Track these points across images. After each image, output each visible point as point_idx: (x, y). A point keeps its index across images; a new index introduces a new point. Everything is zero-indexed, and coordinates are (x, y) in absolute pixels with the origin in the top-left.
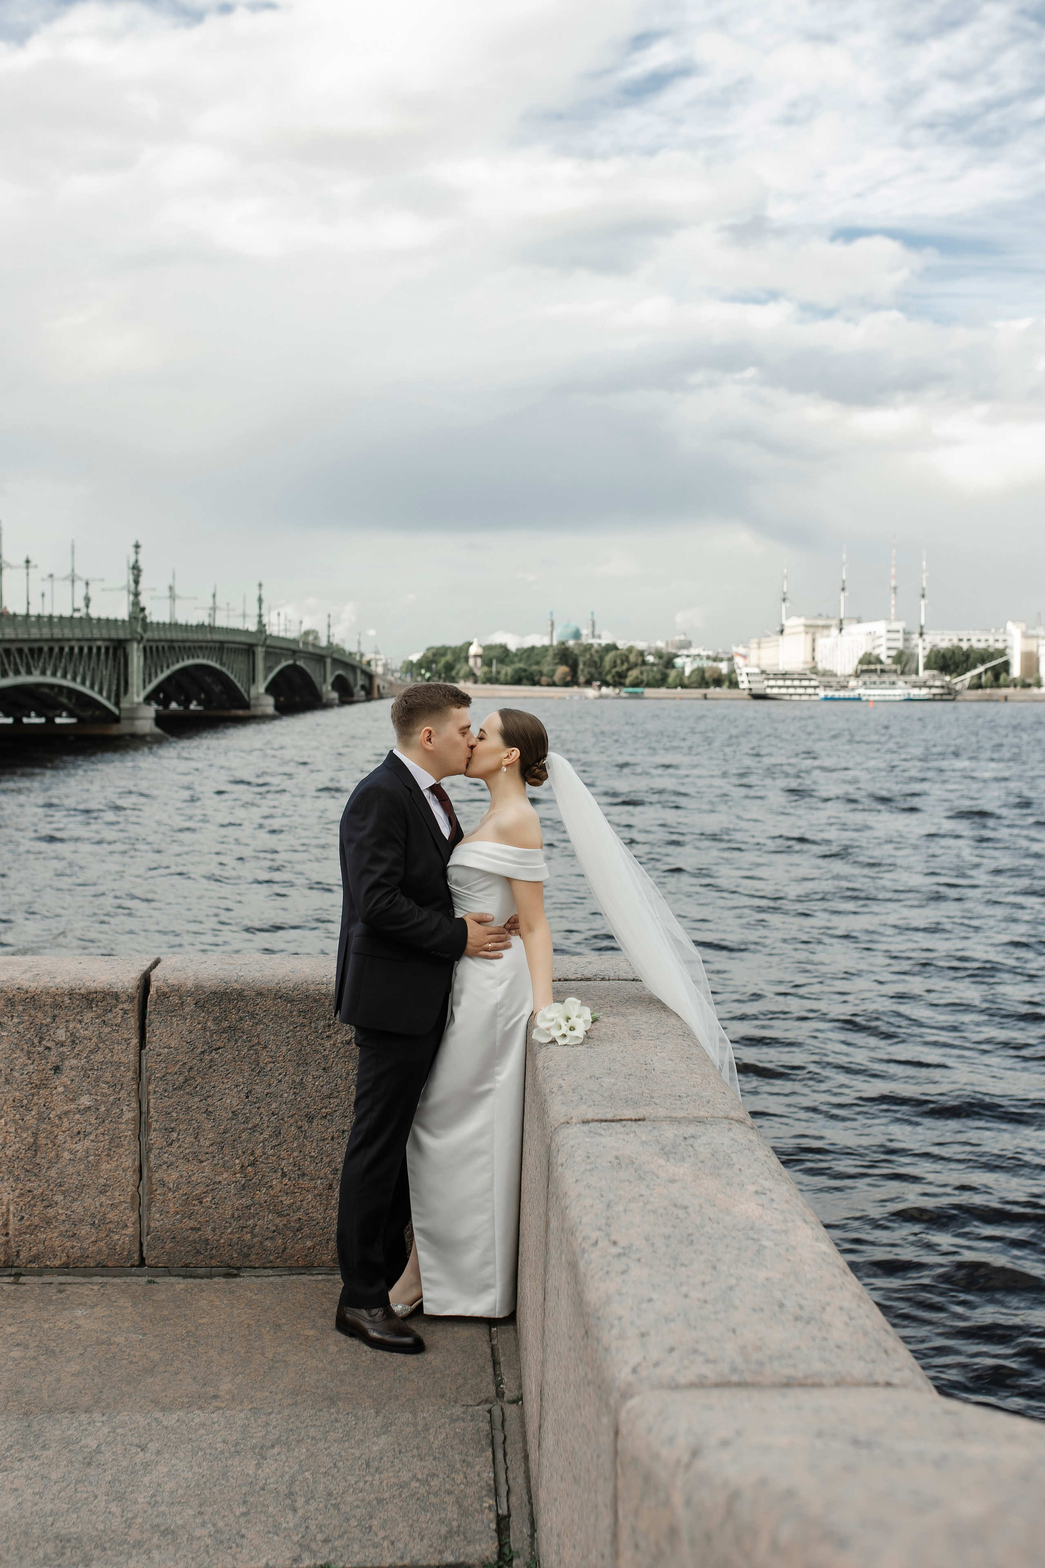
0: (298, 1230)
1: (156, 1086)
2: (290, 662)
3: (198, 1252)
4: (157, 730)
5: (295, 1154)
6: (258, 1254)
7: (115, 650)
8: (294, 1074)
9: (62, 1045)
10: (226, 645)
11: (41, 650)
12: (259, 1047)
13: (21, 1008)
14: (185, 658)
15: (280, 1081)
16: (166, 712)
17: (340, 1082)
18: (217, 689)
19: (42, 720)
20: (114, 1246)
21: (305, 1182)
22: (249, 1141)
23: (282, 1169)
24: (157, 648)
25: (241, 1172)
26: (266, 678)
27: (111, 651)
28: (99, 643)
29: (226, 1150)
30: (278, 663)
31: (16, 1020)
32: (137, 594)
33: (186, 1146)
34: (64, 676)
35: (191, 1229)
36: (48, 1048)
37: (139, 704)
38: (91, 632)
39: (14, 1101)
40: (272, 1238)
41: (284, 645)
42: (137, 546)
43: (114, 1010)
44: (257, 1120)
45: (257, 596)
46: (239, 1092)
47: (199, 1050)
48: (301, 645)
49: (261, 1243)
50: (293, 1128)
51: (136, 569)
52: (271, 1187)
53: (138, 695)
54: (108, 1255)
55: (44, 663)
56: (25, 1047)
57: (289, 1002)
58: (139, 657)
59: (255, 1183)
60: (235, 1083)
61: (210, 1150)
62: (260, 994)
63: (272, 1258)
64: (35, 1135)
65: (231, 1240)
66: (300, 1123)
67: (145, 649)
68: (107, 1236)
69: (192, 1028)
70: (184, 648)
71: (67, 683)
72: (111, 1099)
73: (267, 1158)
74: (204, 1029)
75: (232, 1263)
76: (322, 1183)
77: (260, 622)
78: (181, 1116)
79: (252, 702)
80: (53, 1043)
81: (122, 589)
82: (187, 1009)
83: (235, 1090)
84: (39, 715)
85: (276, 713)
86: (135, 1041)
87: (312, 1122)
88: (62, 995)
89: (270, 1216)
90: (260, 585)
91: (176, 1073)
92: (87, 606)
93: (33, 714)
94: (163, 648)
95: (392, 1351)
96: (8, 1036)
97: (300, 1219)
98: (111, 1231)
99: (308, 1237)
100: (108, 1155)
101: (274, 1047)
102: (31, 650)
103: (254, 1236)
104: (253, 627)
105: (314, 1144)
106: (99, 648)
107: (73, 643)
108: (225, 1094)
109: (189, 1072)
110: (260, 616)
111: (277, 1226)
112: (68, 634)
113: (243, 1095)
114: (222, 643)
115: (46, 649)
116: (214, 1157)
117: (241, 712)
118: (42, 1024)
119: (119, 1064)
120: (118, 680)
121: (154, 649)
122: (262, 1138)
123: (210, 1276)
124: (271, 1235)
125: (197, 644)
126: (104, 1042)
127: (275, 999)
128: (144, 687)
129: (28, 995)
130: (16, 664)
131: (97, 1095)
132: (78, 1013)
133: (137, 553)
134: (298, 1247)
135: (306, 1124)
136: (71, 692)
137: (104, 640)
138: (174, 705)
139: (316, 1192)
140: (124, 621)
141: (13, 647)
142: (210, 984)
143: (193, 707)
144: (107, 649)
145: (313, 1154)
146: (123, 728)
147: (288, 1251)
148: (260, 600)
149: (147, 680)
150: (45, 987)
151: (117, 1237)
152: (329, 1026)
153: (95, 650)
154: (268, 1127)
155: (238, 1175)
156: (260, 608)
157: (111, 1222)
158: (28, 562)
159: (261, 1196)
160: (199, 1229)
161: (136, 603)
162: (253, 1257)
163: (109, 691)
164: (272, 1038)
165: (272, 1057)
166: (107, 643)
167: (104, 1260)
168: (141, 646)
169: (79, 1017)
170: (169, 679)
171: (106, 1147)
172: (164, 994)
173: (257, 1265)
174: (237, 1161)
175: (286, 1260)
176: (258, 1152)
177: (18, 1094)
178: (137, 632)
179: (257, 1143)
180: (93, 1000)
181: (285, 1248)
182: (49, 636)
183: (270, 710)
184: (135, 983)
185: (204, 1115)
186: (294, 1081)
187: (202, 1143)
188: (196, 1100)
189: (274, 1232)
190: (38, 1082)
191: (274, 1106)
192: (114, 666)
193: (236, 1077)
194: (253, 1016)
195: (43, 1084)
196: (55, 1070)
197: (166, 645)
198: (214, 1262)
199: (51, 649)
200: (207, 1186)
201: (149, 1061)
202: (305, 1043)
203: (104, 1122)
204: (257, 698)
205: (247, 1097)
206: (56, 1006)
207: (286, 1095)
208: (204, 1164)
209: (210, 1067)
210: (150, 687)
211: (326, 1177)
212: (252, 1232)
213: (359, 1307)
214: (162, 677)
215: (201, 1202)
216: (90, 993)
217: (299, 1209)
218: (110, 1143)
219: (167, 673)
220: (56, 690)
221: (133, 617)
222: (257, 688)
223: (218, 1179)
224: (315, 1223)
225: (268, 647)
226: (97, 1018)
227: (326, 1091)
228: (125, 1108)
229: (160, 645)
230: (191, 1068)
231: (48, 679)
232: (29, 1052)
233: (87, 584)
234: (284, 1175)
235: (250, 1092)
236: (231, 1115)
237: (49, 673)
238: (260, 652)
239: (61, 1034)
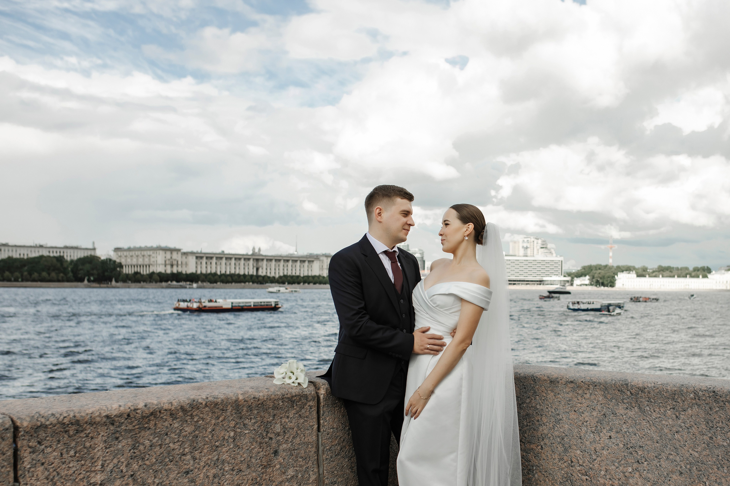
1: (327, 455)
9: (279, 435)
13: (256, 412)
31: (253, 421)
36: (271, 439)
39: (252, 480)
43: (305, 408)
56: (258, 440)
80: (274, 435)
91: (336, 445)
96: (248, 433)
118: (268, 421)
119: (308, 444)
126: (300, 429)
129: (259, 402)
131: (297, 467)
132: (287, 411)
150: (268, 395)
169: (287, 415)
177: (254, 474)
180: (294, 402)
190: (265, 464)
196: (275, 453)
206: (275, 408)
216: (293, 397)
226: (296, 414)
228: (311, 473)
232: (261, 443)
239: (278, 428)
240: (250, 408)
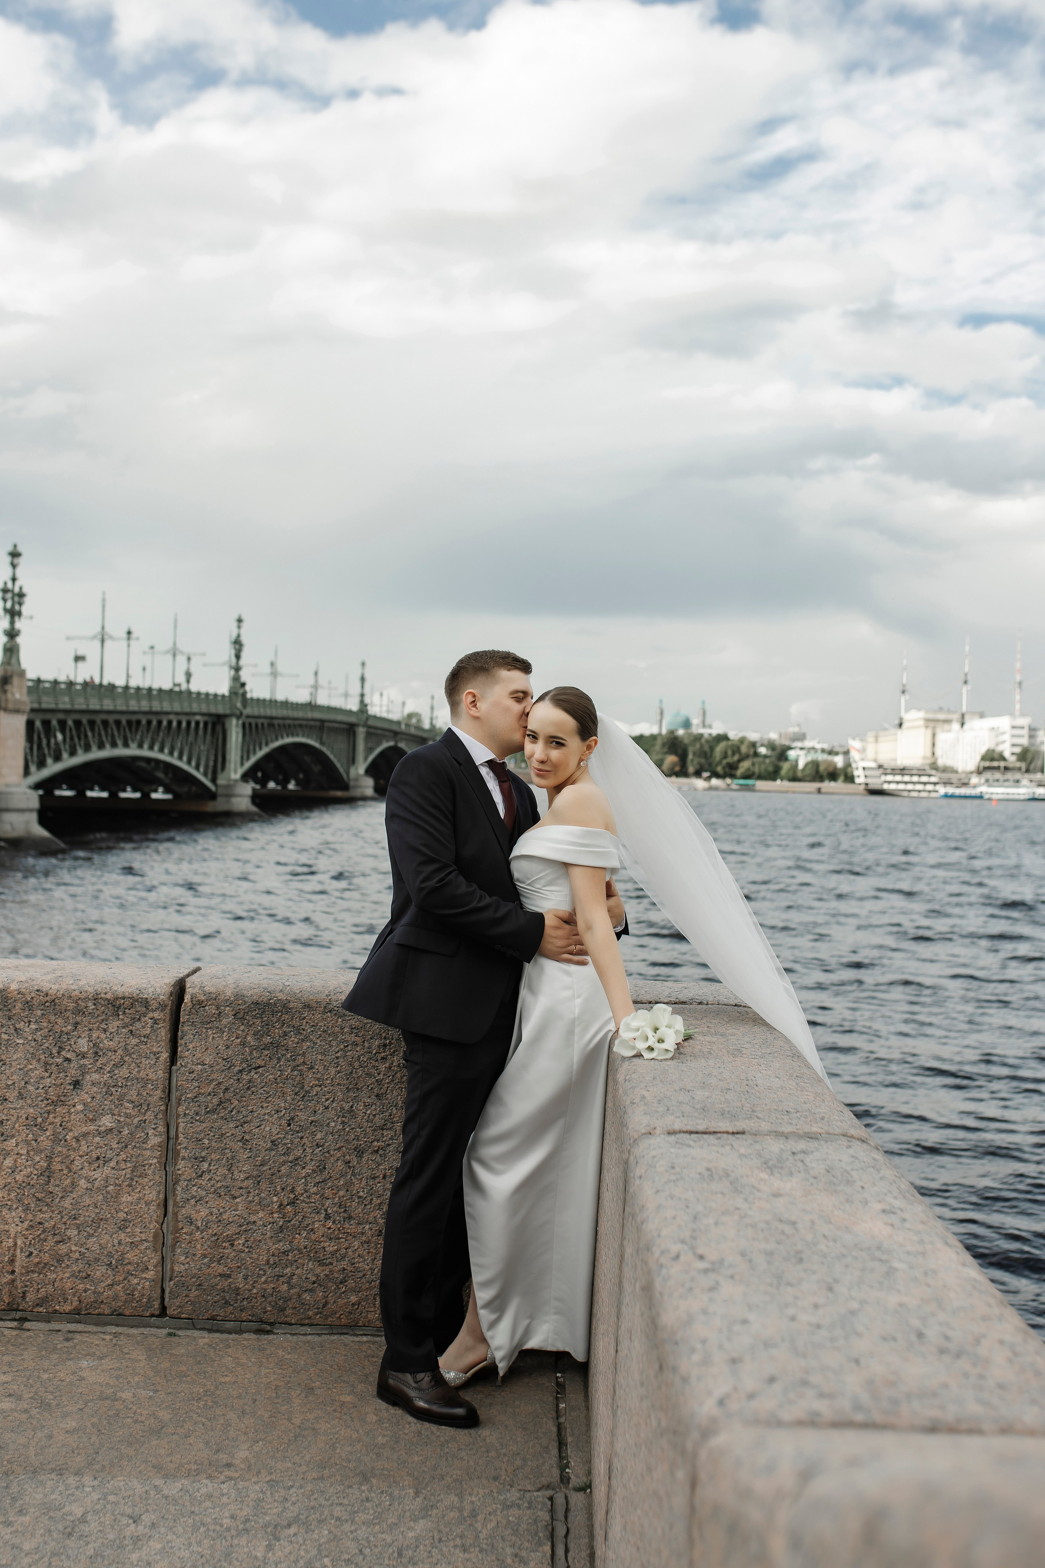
0: (341, 1283)
2: (391, 744)
3: (227, 1302)
4: (254, 809)
5: (341, 1193)
6: (295, 1308)
7: (214, 725)
8: (343, 1100)
10: (326, 724)
11: (139, 722)
12: (304, 1068)
14: (285, 735)
15: (327, 1108)
16: (264, 791)
17: (395, 1111)
18: (316, 768)
19: (138, 795)
20: (133, 1291)
21: (351, 1227)
22: (288, 1176)
23: (326, 1210)
24: (257, 725)
25: (279, 1212)
26: (366, 758)
27: (210, 726)
28: (198, 718)
29: (264, 1185)
30: (379, 744)
32: (237, 669)
33: (218, 1178)
34: (161, 750)
35: (220, 1275)
37: (236, 781)
38: (190, 706)
40: (311, 1290)
41: (386, 726)
42: (240, 621)
44: (299, 1152)
45: (359, 675)
46: (280, 1118)
47: (237, 1069)
48: (403, 727)
49: (299, 1296)
50: (339, 1163)
51: (238, 644)
52: (312, 1230)
53: (236, 772)
54: (125, 1302)
55: (141, 737)
57: (340, 1017)
58: (237, 733)
59: (294, 1225)
60: (276, 1108)
61: (245, 1184)
62: (307, 1006)
63: (310, 1313)
64: (49, 1158)
65: (265, 1290)
66: (347, 1157)
67: (244, 725)
68: (125, 1279)
69: (229, 1043)
70: (284, 725)
71: (164, 757)
72: (136, 1120)
73: (309, 1197)
74: (243, 1044)
75: (265, 1317)
76: (371, 1229)
77: (362, 702)
78: (214, 1144)
79: (352, 783)
81: (224, 664)
82: (225, 1021)
83: (276, 1116)
84: (135, 790)
85: (376, 795)
86: (165, 1055)
87: (361, 1157)
88: (86, 999)
89: (310, 1264)
90: (363, 664)
92: (188, 681)
93: (129, 789)
94: (263, 725)
95: (441, 1424)
97: (344, 1269)
98: (129, 1273)
99: (353, 1290)
100: (130, 1186)
101: (321, 1068)
102: (129, 723)
103: (291, 1287)
104: (354, 706)
105: (364, 1183)
106: (197, 723)
107: (172, 717)
108: (264, 1120)
109: (224, 1093)
110: (362, 695)
111: (318, 1276)
112: (166, 707)
113: (284, 1122)
114: (322, 721)
115: (144, 722)
116: (249, 1192)
117: (339, 794)
120: (216, 756)
121: (254, 726)
122: (303, 1173)
123: (240, 1332)
124: (310, 1286)
125: (297, 722)
127: (324, 1013)
128: (242, 764)
130: (113, 736)
133: (239, 627)
134: (341, 1302)
135: (355, 1159)
136: (168, 766)
137: (203, 714)
138: (272, 785)
139: (364, 1238)
140: (223, 696)
141: (111, 719)
142: (252, 994)
143: (291, 786)
144: (206, 724)
145: (362, 1194)
146: (219, 805)
147: (329, 1306)
148: (363, 679)
149: (245, 757)
151: (136, 1281)
152: (385, 1046)
153: (193, 725)
154: (311, 1160)
155: (275, 1215)
156: (363, 687)
157: (129, 1263)
158: (129, 633)
159: (301, 1240)
160: (229, 1276)
161: (236, 679)
162: (289, 1312)
163: (206, 767)
164: (320, 1057)
165: (318, 1079)
166: (206, 718)
167: (120, 1307)
168: (240, 722)
170: (268, 757)
171: (128, 1176)
172: (200, 1003)
173: (293, 1322)
174: (275, 1199)
175: (326, 1317)
176: (299, 1189)
178: (236, 708)
179: (299, 1179)
181: (326, 1303)
182: (147, 709)
183: (370, 792)
184: (169, 989)
185: (240, 1144)
186: (342, 1108)
187: (236, 1176)
188: (232, 1125)
189: (314, 1283)
191: (319, 1136)
192: (212, 742)
193: (277, 1101)
194: (298, 1031)
195: (59, 1102)
197: (266, 722)
198: (244, 1316)
199: (149, 723)
200: (240, 1226)
201: (180, 1078)
202: (356, 1064)
203: (126, 1146)
204: (356, 779)
205: (289, 1125)
207: (333, 1124)
208: (238, 1200)
209: (248, 1088)
210: (248, 765)
211: (376, 1222)
212: (288, 1283)
213: (403, 1370)
214: (260, 754)
215: (232, 1245)
217: (343, 1257)
218: (133, 1171)
219: (265, 750)
220: (153, 764)
221: (233, 693)
222: (357, 769)
223: (253, 1218)
224: (361, 1274)
225: (370, 727)
227: (378, 1121)
229: (260, 721)
230: (227, 1089)
231: (145, 753)
233: (189, 659)
234: (328, 1217)
235: (292, 1119)
236: (269, 1145)
237: (146, 746)
238: (361, 732)
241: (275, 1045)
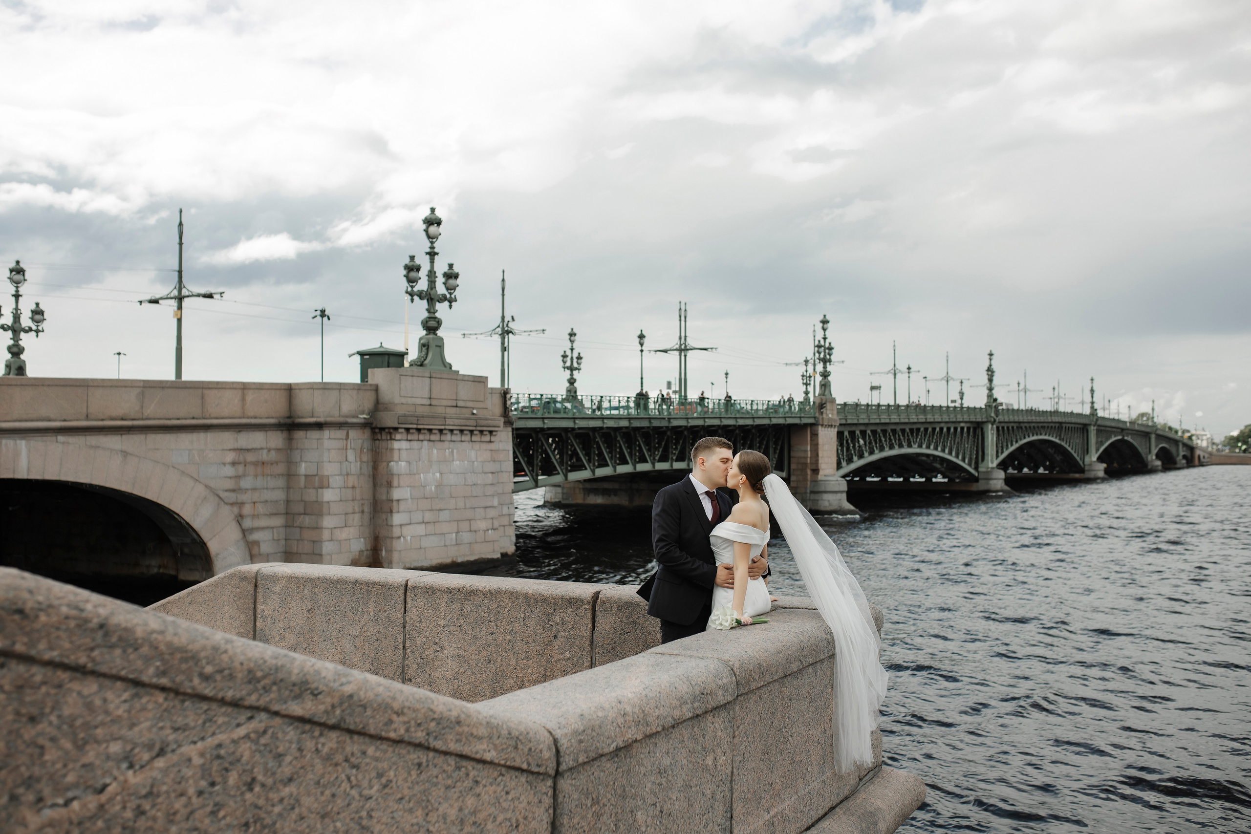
1: (599, 651)
2: (1120, 437)
4: (1007, 488)
7: (975, 429)
9: (558, 625)
10: (1064, 425)
11: (918, 430)
12: (647, 634)
13: (541, 604)
14: (1031, 435)
16: (1020, 475)
18: (1058, 458)
19: (923, 480)
24: (1008, 428)
26: (1097, 450)
27: (971, 430)
28: (962, 425)
30: (1107, 439)
32: (991, 389)
34: (936, 449)
36: (552, 625)
37: (993, 468)
38: (956, 416)
39: (537, 652)
41: (1113, 424)
42: (991, 355)
43: (581, 608)
45: (1090, 388)
47: (618, 633)
48: (1128, 424)
51: (990, 371)
53: (992, 462)
55: (921, 439)
56: (542, 624)
58: (993, 434)
64: (545, 670)
67: (998, 428)
69: (616, 621)
70: (1038, 427)
71: (938, 453)
72: (579, 655)
74: (621, 621)
77: (1092, 407)
79: (1086, 468)
80: (554, 623)
81: (984, 386)
82: (613, 610)
84: (921, 477)
85: (1106, 476)
86: (590, 625)
88: (558, 598)
90: (1092, 380)
91: (608, 644)
92: (962, 399)
93: (917, 476)
94: (1013, 427)
96: (535, 618)
102: (911, 430)
104: (1087, 411)
106: (962, 428)
107: (942, 425)
109: (614, 644)
110: (1092, 403)
112: (938, 418)
114: (1061, 423)
115: (922, 429)
117: (1077, 476)
118: (549, 613)
119: (583, 637)
120: (977, 451)
121: (1005, 428)
125: (1040, 425)
126: (576, 625)
128: (997, 456)
129: (544, 597)
130: (900, 439)
131: (573, 652)
132: (565, 608)
133: (990, 359)
136: (943, 460)
137: (966, 422)
138: (1026, 470)
140: (981, 408)
141: (898, 428)
142: (624, 597)
143: (1041, 470)
144: (968, 429)
146: (981, 486)
148: (1092, 391)
149: (1000, 451)
150: (551, 594)
153: (959, 429)
156: (1092, 397)
158: (909, 368)
161: (990, 396)
163: (970, 459)
164: (651, 628)
165: (651, 639)
166: (968, 425)
168: (995, 426)
169: (566, 610)
170: (1020, 449)
172: (604, 601)
177: (539, 648)
178: (991, 417)
180: (572, 602)
182: (924, 420)
183: (1101, 474)
184: (591, 595)
192: (974, 441)
193: (635, 649)
195: (548, 644)
196: (555, 638)
197: (1015, 426)
199: (926, 430)
201: (596, 636)
203: (576, 667)
204: (1090, 465)
206: (555, 604)
209: (623, 642)
210: (1002, 457)
214: (1011, 449)
216: (571, 598)
219: (1015, 446)
220: (931, 458)
221: (988, 406)
222: (1090, 457)
225: (1099, 426)
226: (574, 611)
228: (585, 661)
229: (1010, 425)
230: (614, 642)
231: (924, 450)
232: (543, 627)
233: (962, 382)
237: (924, 446)
238: (1093, 430)
239: (557, 619)
240: (536, 600)
241: (634, 622)
